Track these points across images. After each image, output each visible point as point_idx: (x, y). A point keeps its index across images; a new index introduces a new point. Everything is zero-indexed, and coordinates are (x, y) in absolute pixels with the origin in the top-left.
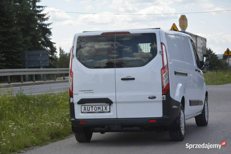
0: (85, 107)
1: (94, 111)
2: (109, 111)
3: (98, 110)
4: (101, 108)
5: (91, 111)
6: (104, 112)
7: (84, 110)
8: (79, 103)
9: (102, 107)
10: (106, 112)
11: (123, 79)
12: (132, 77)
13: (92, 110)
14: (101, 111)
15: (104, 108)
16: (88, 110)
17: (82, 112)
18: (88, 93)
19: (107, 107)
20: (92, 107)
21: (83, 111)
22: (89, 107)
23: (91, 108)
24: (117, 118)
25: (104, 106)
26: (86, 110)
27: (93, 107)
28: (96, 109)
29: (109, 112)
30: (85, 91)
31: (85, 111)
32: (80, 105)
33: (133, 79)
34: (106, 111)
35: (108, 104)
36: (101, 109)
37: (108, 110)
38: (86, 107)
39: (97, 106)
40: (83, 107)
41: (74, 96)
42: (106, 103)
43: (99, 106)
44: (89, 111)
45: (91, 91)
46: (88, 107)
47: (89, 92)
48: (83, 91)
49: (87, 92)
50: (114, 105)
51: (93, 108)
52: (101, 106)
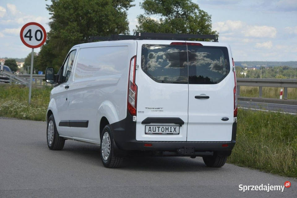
2: (178, 133)
3: (166, 132)
5: (157, 132)
6: (172, 134)
7: (149, 130)
9: (171, 128)
10: (175, 134)
13: (159, 131)
14: (169, 132)
15: (173, 130)
16: (154, 130)
17: (146, 133)
18: (157, 111)
19: (176, 128)
22: (155, 127)
23: (157, 129)
24: (187, 141)
25: (173, 127)
26: (151, 131)
27: (160, 127)
28: (163, 130)
34: (175, 132)
36: (170, 130)
39: (165, 127)
44: (155, 132)
45: (161, 109)
51: (160, 129)
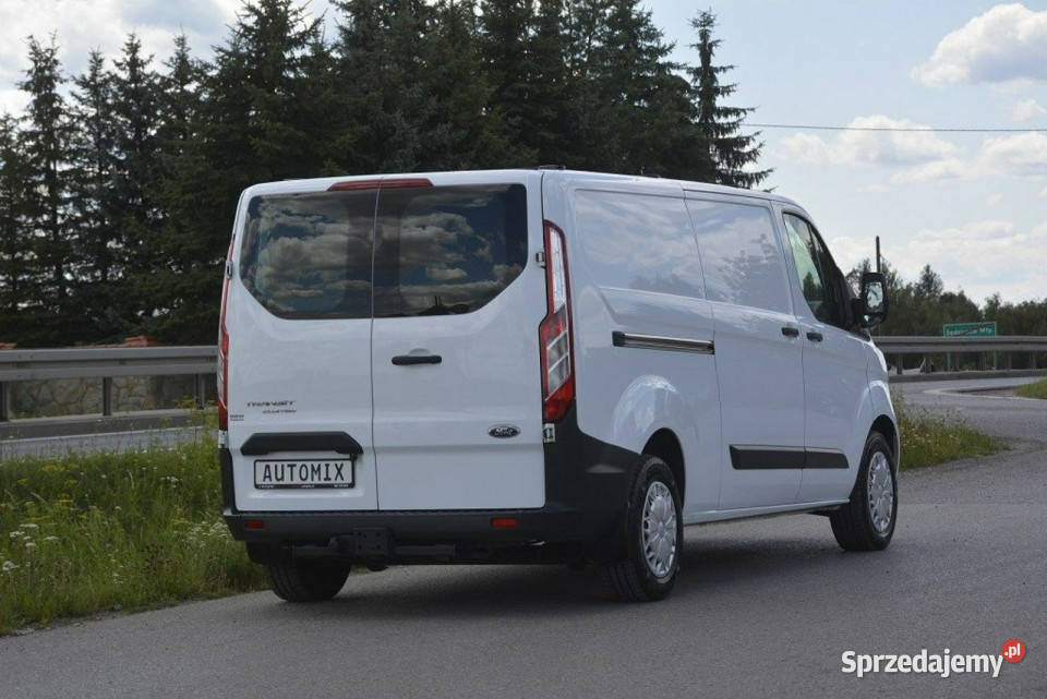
0: (268, 467)
1: (297, 481)
4: (323, 469)
8: (248, 449)
11: (398, 361)
12: (433, 353)
20: (292, 466)
21: (260, 481)
29: (352, 485)
30: (268, 404)
31: (267, 479)
32: (250, 460)
33: (436, 360)
35: (347, 456)
37: (348, 480)
38: (272, 465)
40: (261, 466)
41: (231, 423)
42: (340, 451)
43: (316, 464)
46: (279, 464)
47: (277, 408)
48: (259, 404)
49: (271, 408)
50: (367, 459)
52: (323, 464)
